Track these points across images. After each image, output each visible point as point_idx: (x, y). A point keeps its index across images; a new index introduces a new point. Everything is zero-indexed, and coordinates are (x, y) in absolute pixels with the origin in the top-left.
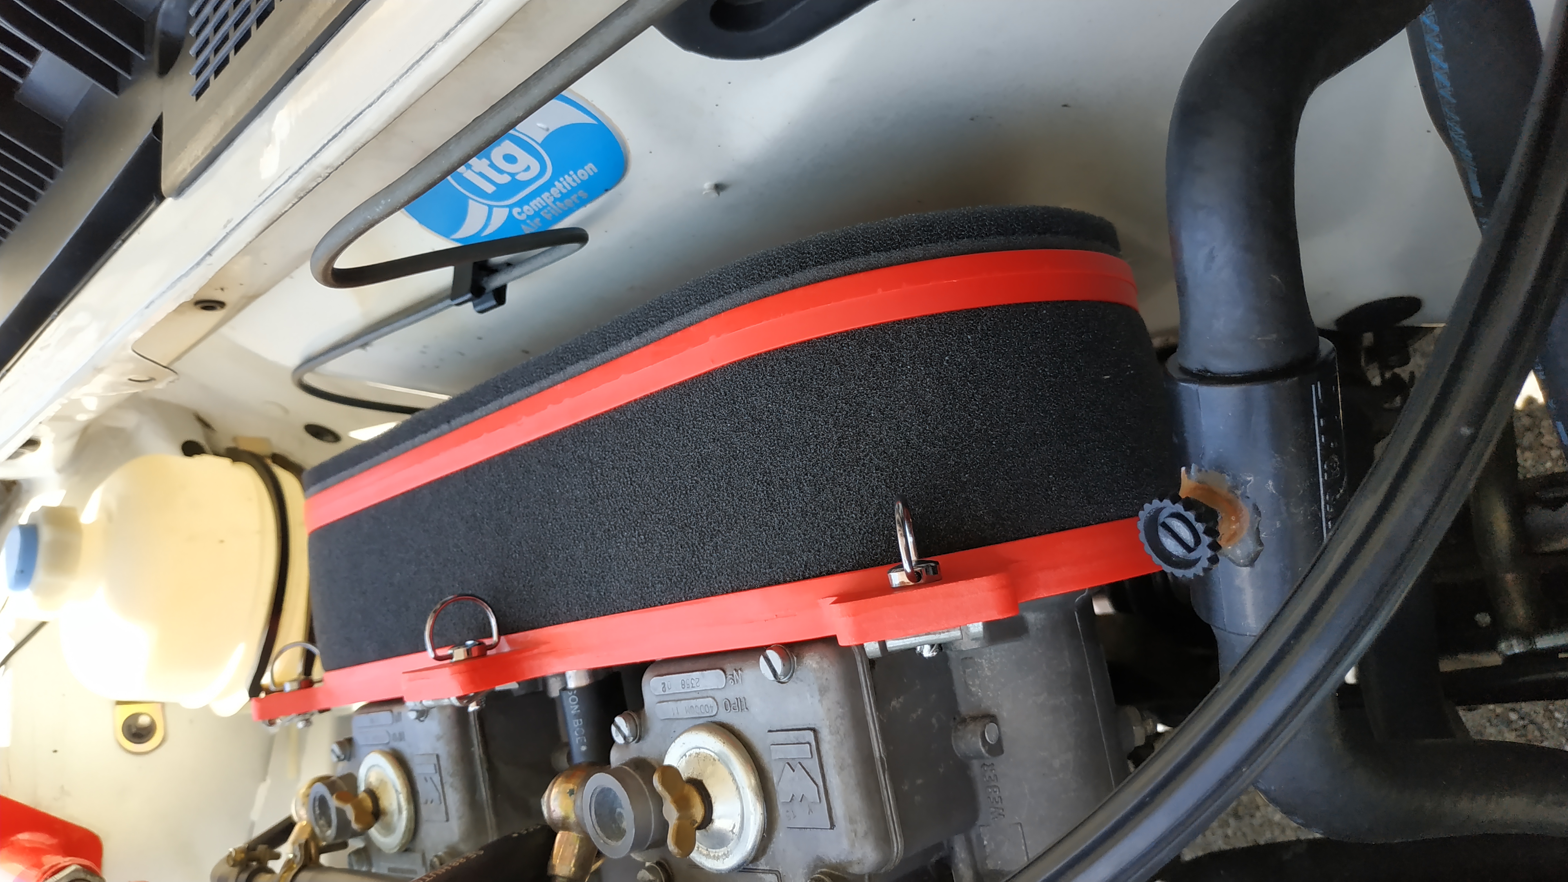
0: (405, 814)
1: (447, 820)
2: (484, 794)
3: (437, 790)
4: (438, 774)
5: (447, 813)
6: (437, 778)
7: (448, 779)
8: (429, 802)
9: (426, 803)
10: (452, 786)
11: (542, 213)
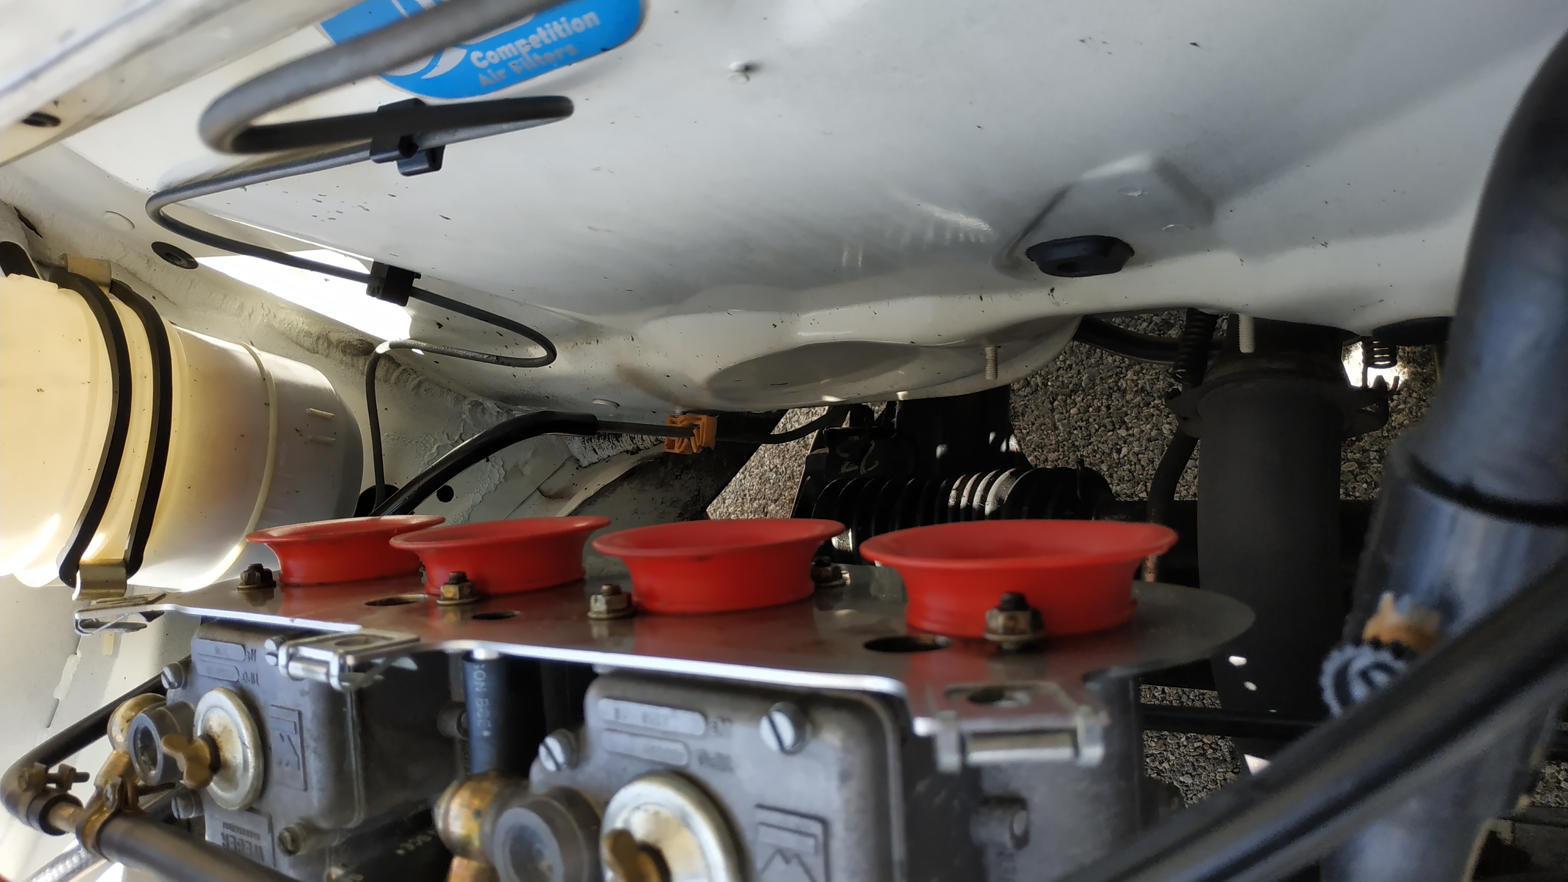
0: (251, 771)
1: (306, 789)
2: (354, 763)
3: (296, 753)
4: (298, 735)
5: (306, 782)
6: (296, 740)
7: (310, 743)
8: (283, 765)
9: (280, 763)
10: (315, 752)
11: (510, 64)
